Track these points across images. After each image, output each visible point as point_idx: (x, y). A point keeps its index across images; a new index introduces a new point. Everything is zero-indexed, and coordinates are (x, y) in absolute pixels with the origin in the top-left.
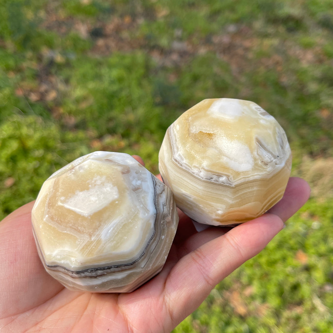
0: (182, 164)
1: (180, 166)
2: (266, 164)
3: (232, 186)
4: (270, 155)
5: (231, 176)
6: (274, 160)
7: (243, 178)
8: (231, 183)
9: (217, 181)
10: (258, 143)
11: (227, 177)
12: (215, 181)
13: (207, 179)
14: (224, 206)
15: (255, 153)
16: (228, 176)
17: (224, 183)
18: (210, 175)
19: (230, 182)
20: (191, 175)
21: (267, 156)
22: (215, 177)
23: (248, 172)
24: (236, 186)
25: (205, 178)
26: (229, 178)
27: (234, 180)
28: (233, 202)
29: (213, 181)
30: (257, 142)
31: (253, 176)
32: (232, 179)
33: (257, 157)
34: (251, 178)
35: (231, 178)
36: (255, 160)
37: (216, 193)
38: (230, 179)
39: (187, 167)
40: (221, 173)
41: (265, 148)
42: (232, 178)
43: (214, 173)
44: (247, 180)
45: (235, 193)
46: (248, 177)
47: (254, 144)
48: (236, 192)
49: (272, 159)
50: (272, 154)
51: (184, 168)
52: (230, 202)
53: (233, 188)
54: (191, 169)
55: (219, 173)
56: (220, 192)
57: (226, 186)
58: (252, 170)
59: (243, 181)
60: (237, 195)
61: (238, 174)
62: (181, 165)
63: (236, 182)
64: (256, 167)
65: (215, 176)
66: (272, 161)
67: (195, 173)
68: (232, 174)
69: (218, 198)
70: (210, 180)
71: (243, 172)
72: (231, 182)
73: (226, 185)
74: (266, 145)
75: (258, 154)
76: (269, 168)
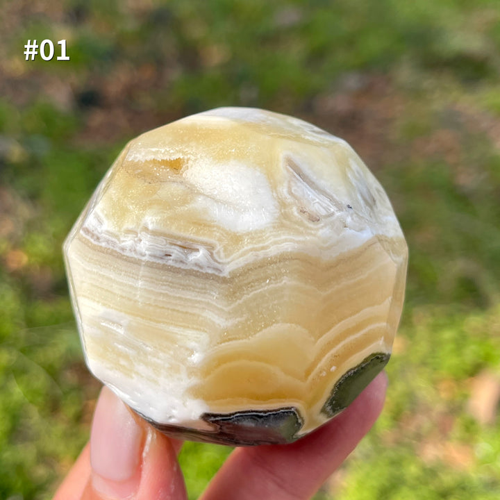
0: (99, 235)
1: (96, 243)
2: (314, 219)
3: (221, 275)
4: (327, 201)
5: (219, 247)
6: (338, 214)
7: (251, 250)
8: (220, 266)
9: (181, 262)
10: (291, 170)
11: (208, 250)
12: (176, 261)
13: (155, 256)
14: (204, 337)
15: (284, 190)
16: (210, 248)
17: (201, 267)
18: (162, 245)
19: (216, 264)
20: (118, 257)
21: (317, 200)
22: (176, 252)
23: (262, 232)
24: (234, 275)
25: (150, 255)
26: (214, 252)
27: (226, 256)
28: (229, 323)
29: (170, 263)
30: (288, 167)
31: (275, 243)
32: (222, 254)
33: (290, 200)
34: (273, 251)
35: (218, 252)
36: (282, 204)
37: (180, 298)
38: (215, 255)
39: (111, 238)
40: (191, 240)
41: (313, 183)
42: (221, 251)
43: (172, 239)
44: (261, 254)
45: (232, 296)
46: (263, 248)
47: (282, 170)
48: (234, 293)
49: (332, 210)
50: (331, 199)
51: (104, 244)
52: (221, 322)
53: (224, 281)
54: (119, 240)
55: (184, 239)
56: (189, 295)
57: (207, 277)
58: (274, 227)
59: (250, 258)
60: (239, 302)
61: (236, 239)
62: (98, 239)
63: (232, 263)
64: (283, 221)
65: (178, 248)
66: (332, 214)
67: (128, 249)
68: (220, 240)
69: (187, 313)
70: (161, 258)
71: (248, 234)
72: (219, 263)
73: (207, 273)
74: (314, 178)
75: (290, 193)
76: (322, 228)
